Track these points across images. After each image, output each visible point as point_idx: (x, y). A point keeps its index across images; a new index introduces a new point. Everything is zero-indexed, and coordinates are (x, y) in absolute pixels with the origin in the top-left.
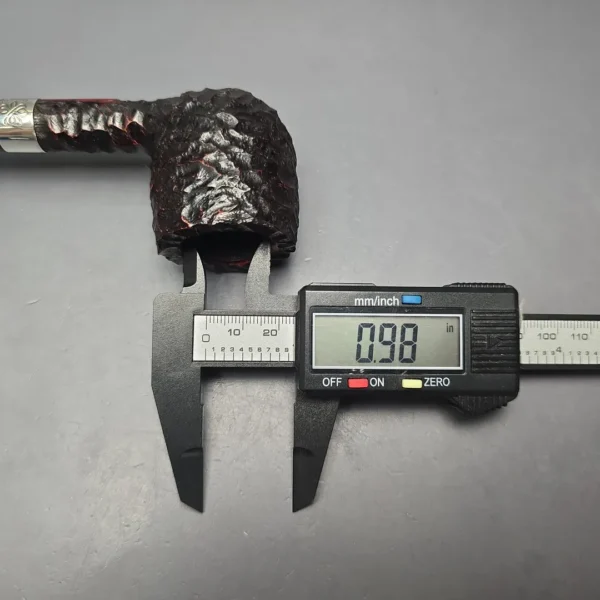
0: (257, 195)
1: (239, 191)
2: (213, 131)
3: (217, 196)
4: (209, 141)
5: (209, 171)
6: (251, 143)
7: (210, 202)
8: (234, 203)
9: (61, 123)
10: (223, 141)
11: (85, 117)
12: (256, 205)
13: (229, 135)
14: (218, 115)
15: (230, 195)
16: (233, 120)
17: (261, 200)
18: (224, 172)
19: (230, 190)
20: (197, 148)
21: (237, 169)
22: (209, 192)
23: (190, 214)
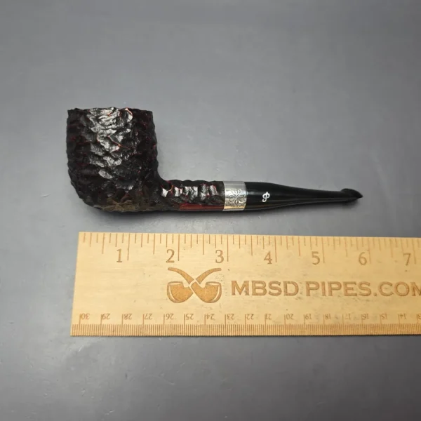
0: (87, 127)
1: (98, 128)
2: (113, 166)
3: (111, 125)
4: (116, 159)
5: (116, 139)
6: (91, 160)
7: (115, 121)
8: (100, 120)
9: (210, 192)
10: (108, 159)
11: (196, 194)
12: (88, 120)
13: (104, 163)
14: (111, 177)
15: (103, 125)
16: (102, 174)
17: (85, 124)
18: (107, 138)
19: (103, 128)
20: (123, 156)
21: (99, 140)
22: (116, 127)
23: (127, 116)
